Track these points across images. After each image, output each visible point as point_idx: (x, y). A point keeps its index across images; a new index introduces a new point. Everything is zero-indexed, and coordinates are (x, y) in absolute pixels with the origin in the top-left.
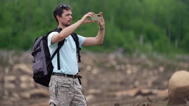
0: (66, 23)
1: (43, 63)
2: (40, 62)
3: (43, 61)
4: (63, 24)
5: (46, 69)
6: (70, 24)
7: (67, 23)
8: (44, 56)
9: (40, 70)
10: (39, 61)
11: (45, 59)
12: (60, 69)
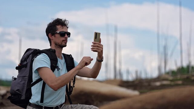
0: (60, 44)
1: (24, 83)
2: (21, 82)
3: (25, 81)
4: (56, 44)
5: (24, 92)
6: (64, 44)
7: (62, 43)
8: (28, 75)
9: (17, 92)
10: (20, 80)
11: (27, 79)
12: (43, 102)
